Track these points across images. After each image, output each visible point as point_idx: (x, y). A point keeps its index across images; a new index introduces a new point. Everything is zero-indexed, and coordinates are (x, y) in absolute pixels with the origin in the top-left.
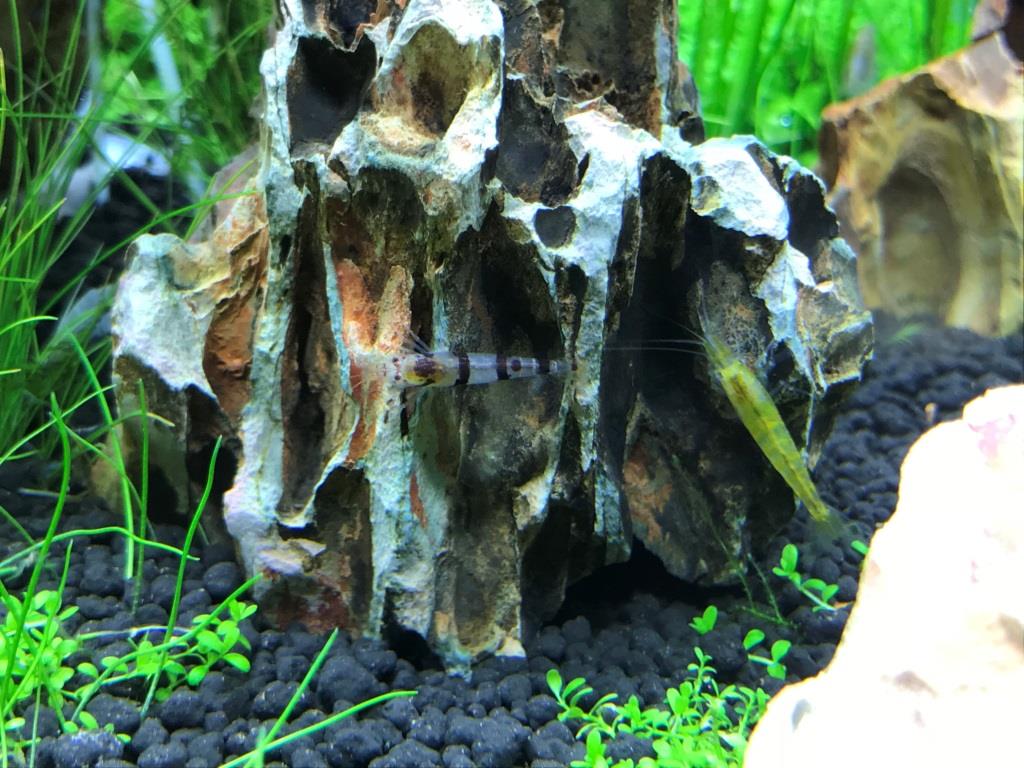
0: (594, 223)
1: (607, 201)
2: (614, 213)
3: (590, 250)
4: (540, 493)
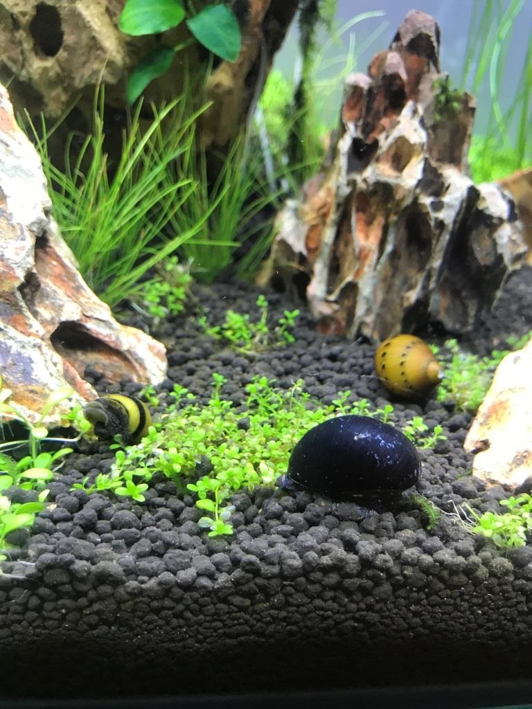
0: (450, 206)
1: (456, 199)
2: (457, 204)
3: (447, 216)
4: (413, 296)
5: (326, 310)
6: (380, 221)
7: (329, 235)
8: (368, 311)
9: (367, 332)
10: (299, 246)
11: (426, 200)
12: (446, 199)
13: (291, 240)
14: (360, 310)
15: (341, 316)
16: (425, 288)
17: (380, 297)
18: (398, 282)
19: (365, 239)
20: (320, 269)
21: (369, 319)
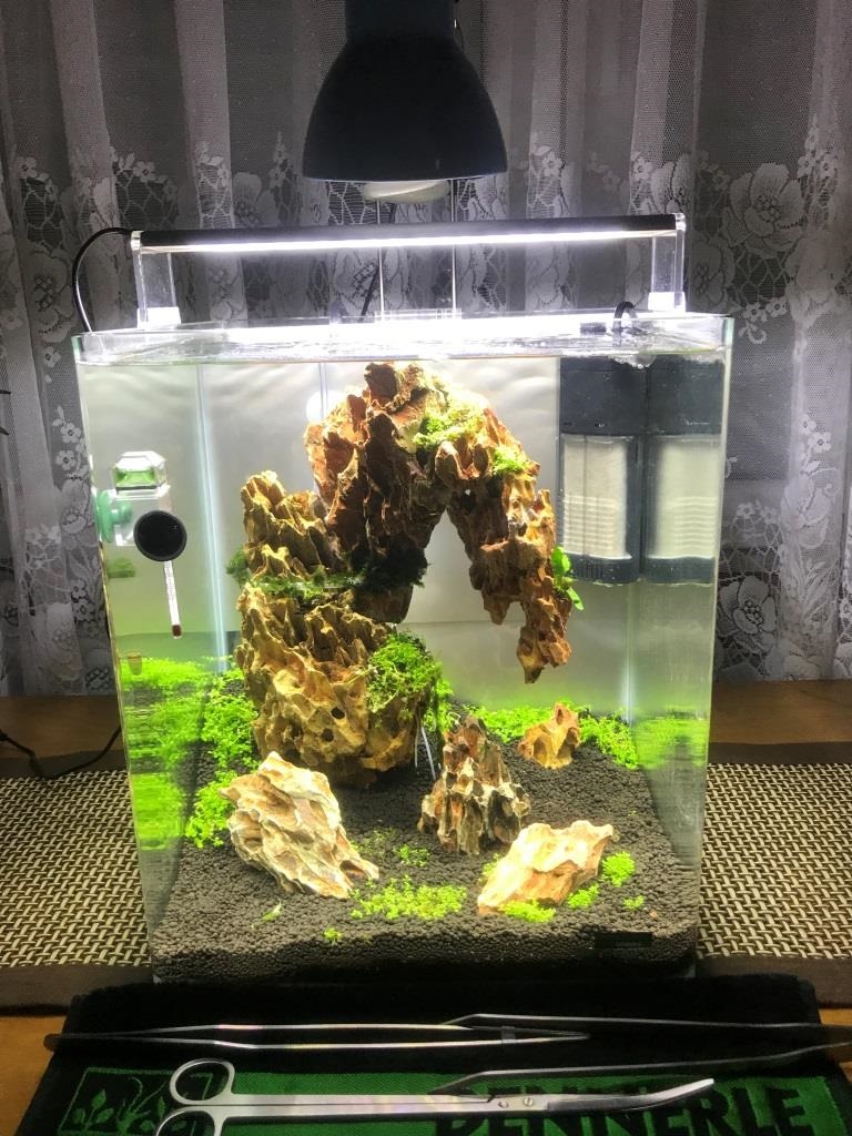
0: (486, 799)
1: (488, 796)
2: (489, 798)
3: (485, 803)
4: (480, 833)
5: (446, 841)
6: (461, 805)
7: (444, 810)
8: (462, 841)
9: (464, 849)
10: (432, 815)
11: (476, 798)
12: (483, 797)
13: (428, 813)
14: (459, 840)
15: (453, 842)
16: (484, 828)
17: (467, 834)
18: (474, 826)
19: (456, 813)
20: (442, 823)
21: (464, 844)
